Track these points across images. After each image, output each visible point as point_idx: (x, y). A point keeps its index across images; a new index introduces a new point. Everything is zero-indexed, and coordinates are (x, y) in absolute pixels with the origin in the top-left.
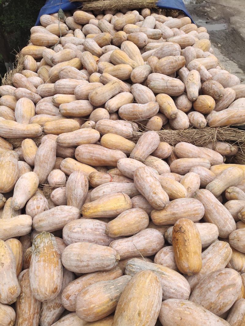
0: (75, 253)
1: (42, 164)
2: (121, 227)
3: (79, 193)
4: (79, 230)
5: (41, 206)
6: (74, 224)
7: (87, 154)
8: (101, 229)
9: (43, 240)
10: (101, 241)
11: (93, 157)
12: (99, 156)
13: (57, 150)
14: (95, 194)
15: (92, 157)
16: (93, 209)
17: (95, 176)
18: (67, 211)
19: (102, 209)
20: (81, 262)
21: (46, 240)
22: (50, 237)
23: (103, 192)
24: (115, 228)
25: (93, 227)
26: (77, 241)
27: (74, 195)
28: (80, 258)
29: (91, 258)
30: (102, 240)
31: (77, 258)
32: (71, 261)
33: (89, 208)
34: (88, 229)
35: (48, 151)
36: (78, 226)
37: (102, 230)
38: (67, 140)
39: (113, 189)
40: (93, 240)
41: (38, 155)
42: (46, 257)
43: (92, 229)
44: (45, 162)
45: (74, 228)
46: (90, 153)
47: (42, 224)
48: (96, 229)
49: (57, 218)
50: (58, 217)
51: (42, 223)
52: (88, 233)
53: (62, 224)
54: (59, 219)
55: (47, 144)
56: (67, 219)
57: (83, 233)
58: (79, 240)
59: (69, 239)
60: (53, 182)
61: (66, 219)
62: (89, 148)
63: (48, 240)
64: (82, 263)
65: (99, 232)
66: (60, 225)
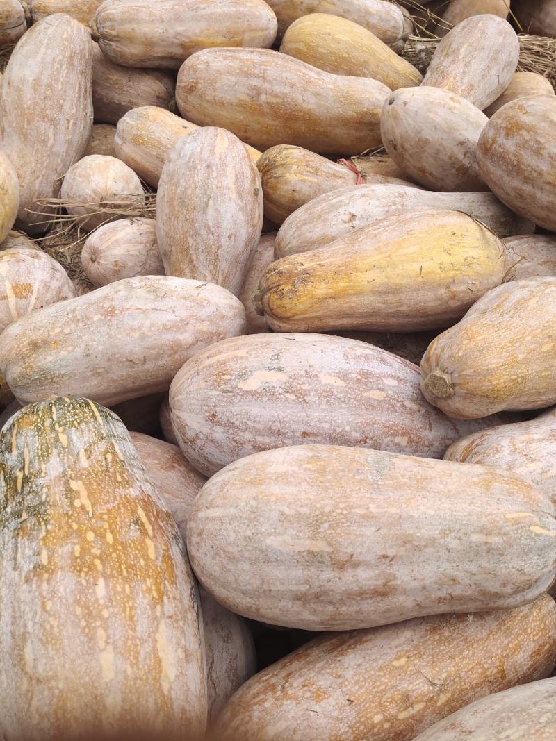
0: (287, 511)
1: (29, 122)
2: (521, 356)
3: (227, 225)
4: (275, 379)
5: (36, 286)
6: (242, 353)
7: (234, 79)
8: (392, 376)
9: (57, 440)
10: (397, 440)
11: (263, 97)
12: (287, 90)
13: (94, 83)
14: (305, 228)
15: (258, 94)
16: (324, 279)
17: (289, 160)
18: (185, 298)
19: (378, 278)
20: (340, 566)
21: (79, 439)
22: (100, 419)
23: (346, 218)
24: (492, 360)
25: (345, 366)
26: (267, 440)
27: (203, 232)
28: (330, 544)
29: (406, 541)
30: (402, 435)
31: (305, 544)
32: (267, 561)
33: (306, 276)
34: (321, 376)
35: (56, 66)
36: (267, 362)
37: (395, 383)
38: (138, 21)
39: (395, 204)
40: (356, 435)
41: (9, 84)
42: (90, 536)
43: (343, 376)
44: (45, 117)
45: (244, 375)
46: (249, 75)
47: (47, 360)
48: (366, 375)
49: (133, 329)
50: (136, 323)
51: (50, 358)
52: (327, 394)
53: (164, 361)
54: (143, 337)
55: (50, 31)
56: (186, 337)
57: (301, 397)
58: (278, 436)
59: (219, 434)
60: (89, 192)
61: (181, 337)
62: (241, 55)
63: (89, 437)
64: (348, 575)
65: (381, 390)
66: (149, 366)
